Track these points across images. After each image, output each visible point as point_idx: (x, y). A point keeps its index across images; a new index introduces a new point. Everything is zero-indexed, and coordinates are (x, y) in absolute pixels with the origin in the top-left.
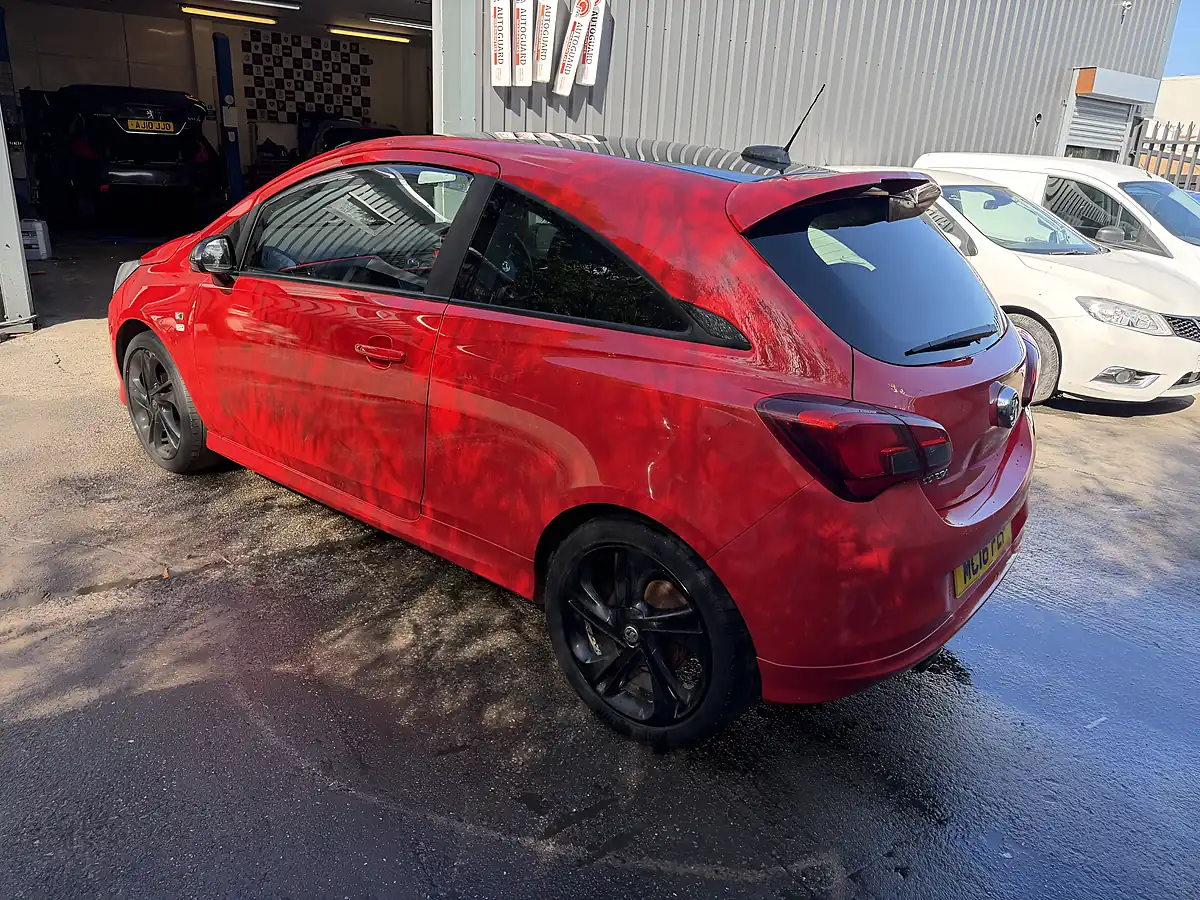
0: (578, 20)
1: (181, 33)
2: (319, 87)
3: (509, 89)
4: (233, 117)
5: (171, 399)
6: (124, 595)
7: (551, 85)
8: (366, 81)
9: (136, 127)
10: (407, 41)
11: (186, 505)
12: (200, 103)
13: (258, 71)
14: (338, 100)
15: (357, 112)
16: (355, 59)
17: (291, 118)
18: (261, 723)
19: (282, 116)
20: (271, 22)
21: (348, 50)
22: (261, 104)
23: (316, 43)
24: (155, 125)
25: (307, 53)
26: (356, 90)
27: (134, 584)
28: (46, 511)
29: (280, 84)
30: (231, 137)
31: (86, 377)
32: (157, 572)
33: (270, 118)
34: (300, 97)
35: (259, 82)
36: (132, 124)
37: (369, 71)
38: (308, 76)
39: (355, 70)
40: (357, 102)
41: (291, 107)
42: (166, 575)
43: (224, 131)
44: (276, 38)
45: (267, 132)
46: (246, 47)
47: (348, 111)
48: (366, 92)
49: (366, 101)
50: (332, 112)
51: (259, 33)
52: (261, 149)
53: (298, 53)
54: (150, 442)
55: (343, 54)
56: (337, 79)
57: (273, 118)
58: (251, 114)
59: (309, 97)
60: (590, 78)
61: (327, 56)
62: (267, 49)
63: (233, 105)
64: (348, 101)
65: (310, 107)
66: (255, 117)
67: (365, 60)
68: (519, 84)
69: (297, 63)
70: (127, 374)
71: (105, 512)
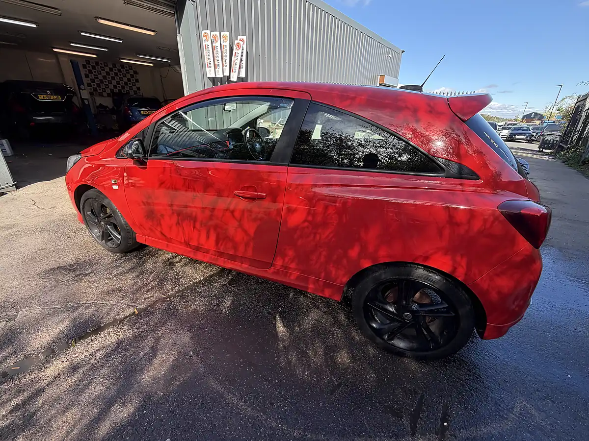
0: (237, 51)
1: (54, 61)
2: (118, 83)
3: (213, 78)
4: (85, 94)
5: (112, 221)
6: (119, 330)
7: (229, 77)
8: (137, 81)
9: (42, 98)
10: (152, 65)
11: (131, 270)
12: (70, 88)
13: (92, 76)
14: (127, 88)
15: (135, 93)
16: (132, 72)
17: (109, 95)
18: (235, 400)
19: (105, 94)
20: (95, 56)
21: (128, 69)
22: (95, 90)
23: (114, 66)
24: (52, 97)
25: (111, 70)
26: (134, 84)
27: (121, 321)
28: (55, 286)
29: (102, 82)
30: (86, 102)
31: (52, 210)
32: (131, 311)
33: (99, 95)
34: (111, 87)
35: (93, 81)
36: (41, 97)
37: (138, 77)
38: (113, 78)
39: (132, 76)
40: (135, 88)
41: (108, 91)
42: (137, 312)
43: (83, 100)
44: (97, 63)
45: (99, 101)
46: (84, 67)
47: (132, 92)
48: (138, 85)
49: (138, 89)
50: (125, 92)
51: (89, 61)
52: (98, 107)
53: (107, 69)
54: (102, 240)
55: (126, 70)
56: (125, 80)
57: (101, 95)
58: (91, 94)
59: (115, 87)
60: (243, 75)
61: (119, 71)
62: (94, 67)
63: (85, 89)
64: (131, 88)
65: (116, 91)
66: (93, 95)
67: (135, 72)
68: (217, 76)
69: (108, 73)
70: (84, 211)
71: (89, 282)
